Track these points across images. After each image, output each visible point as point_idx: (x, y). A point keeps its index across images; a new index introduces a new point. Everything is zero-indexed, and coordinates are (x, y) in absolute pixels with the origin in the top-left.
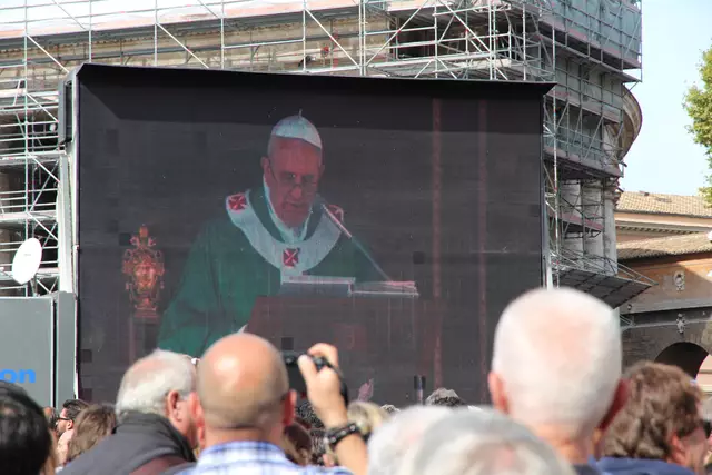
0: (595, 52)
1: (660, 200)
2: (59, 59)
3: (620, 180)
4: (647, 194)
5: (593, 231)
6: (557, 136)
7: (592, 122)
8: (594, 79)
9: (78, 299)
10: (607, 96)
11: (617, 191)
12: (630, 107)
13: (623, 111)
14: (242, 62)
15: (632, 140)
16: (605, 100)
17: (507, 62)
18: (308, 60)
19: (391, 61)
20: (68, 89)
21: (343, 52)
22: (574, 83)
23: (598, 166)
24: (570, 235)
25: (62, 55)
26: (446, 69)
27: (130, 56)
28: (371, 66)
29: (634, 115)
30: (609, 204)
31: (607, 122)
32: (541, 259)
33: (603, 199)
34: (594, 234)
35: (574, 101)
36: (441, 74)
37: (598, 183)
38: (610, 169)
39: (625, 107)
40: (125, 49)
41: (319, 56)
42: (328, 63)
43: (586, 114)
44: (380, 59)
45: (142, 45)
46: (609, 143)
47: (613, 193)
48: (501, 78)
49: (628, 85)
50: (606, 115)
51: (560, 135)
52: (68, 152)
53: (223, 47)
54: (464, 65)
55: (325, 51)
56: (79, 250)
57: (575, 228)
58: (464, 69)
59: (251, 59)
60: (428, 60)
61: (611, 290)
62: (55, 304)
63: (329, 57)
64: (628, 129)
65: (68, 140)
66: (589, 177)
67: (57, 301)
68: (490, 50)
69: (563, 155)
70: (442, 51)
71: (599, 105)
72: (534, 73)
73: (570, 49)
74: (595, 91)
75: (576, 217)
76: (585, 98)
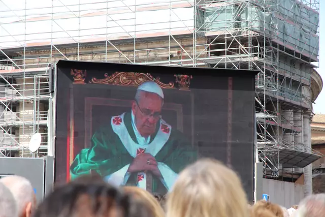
0: (298, 55)
2: (66, 55)
5: (296, 132)
8: (297, 66)
9: (55, 159)
10: (304, 74)
14: (143, 57)
16: (302, 75)
17: (257, 59)
18: (171, 56)
19: (206, 57)
20: (53, 71)
21: (186, 53)
22: (288, 68)
23: (298, 104)
24: (286, 134)
25: (67, 53)
26: (230, 61)
27: (96, 54)
28: (198, 59)
29: (318, 81)
31: (303, 85)
34: (297, 133)
35: (288, 75)
36: (228, 64)
40: (94, 50)
41: (176, 55)
42: (180, 58)
43: (293, 81)
44: (202, 56)
45: (101, 49)
49: (316, 69)
50: (303, 81)
52: (52, 96)
53: (135, 50)
54: (238, 60)
55: (179, 53)
56: (56, 138)
57: (288, 131)
58: (238, 61)
59: (147, 55)
60: (222, 57)
61: (303, 158)
62: (45, 161)
63: (180, 55)
68: (249, 53)
69: (282, 98)
70: (228, 53)
71: (300, 77)
72: (269, 64)
73: (286, 53)
74: (298, 71)
75: (289, 126)
76: (293, 74)
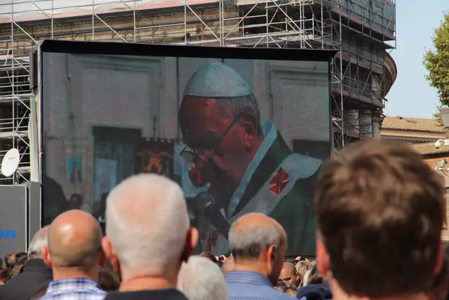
0: (367, 30)
1: (409, 121)
2: (33, 36)
3: (383, 110)
4: (401, 118)
6: (343, 82)
7: (365, 74)
8: (366, 46)
9: (42, 186)
10: (375, 58)
11: (382, 116)
12: (390, 65)
13: (384, 67)
14: (147, 38)
15: (391, 84)
16: (373, 60)
17: (311, 37)
18: (188, 35)
19: (240, 36)
20: (35, 55)
21: (209, 30)
22: (354, 50)
23: (368, 100)
25: (34, 33)
26: (274, 41)
27: (77, 34)
28: (227, 39)
29: (392, 69)
30: (377, 125)
31: (374, 73)
33: (373, 121)
35: (353, 61)
36: (270, 45)
37: (369, 112)
38: (376, 102)
39: (385, 64)
40: (74, 29)
41: (195, 34)
42: (200, 38)
43: (361, 68)
44: (233, 35)
45: (85, 27)
46: (375, 86)
47: (379, 117)
48: (308, 47)
49: (388, 51)
50: (373, 69)
51: (344, 82)
52: (35, 94)
53: (135, 28)
54: (285, 39)
55: (198, 31)
56: (43, 156)
58: (285, 41)
59: (153, 35)
60: (262, 36)
63: (201, 34)
64: (388, 78)
65: (35, 87)
66: (363, 108)
67: (29, 188)
68: (300, 29)
69: (346, 93)
70: (271, 30)
71: (369, 63)
72: (329, 43)
73: (350, 28)
74: (366, 54)
75: (356, 133)
76: (361, 59)
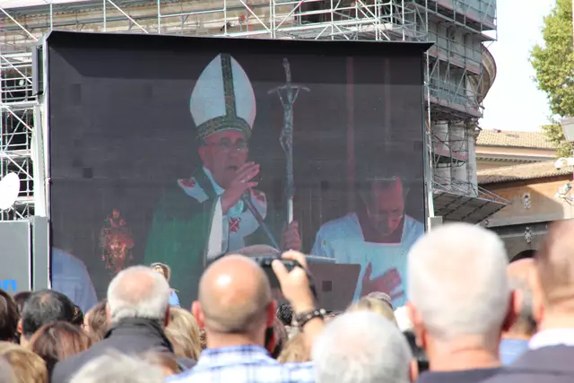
0: (460, 17)
1: (509, 135)
3: (480, 120)
4: (499, 131)
5: (459, 161)
6: (430, 86)
7: (458, 73)
8: (459, 39)
9: (50, 222)
10: (470, 53)
11: (477, 129)
12: (487, 62)
13: (481, 64)
14: (175, 28)
15: (489, 87)
16: (467, 56)
17: (389, 26)
18: (229, 26)
19: (295, 26)
20: (39, 52)
21: (257, 19)
22: (442, 42)
23: (461, 108)
24: (440, 165)
26: (341, 32)
27: (84, 24)
28: (279, 30)
29: (490, 68)
30: (471, 139)
31: (469, 73)
32: (423, 185)
33: (467, 135)
34: (460, 164)
35: (443, 57)
36: (336, 37)
37: (462, 123)
38: (471, 111)
39: (484, 62)
40: (79, 18)
41: (237, 23)
42: (244, 29)
43: (452, 67)
44: (287, 24)
45: (94, 14)
46: (470, 90)
47: (474, 130)
48: (385, 39)
49: (486, 44)
50: (469, 68)
51: (432, 84)
52: (40, 102)
53: (159, 15)
54: (354, 29)
55: (242, 19)
56: (51, 182)
57: (444, 159)
58: (355, 32)
59: (183, 25)
60: (325, 25)
61: (473, 209)
62: (31, 226)
63: (245, 23)
64: (485, 79)
65: (40, 93)
66: (455, 118)
67: (33, 224)
68: (375, 16)
69: (435, 100)
70: (337, 18)
71: (464, 60)
72: (411, 35)
73: (439, 15)
74: (459, 49)
75: (445, 150)
76: (452, 54)
